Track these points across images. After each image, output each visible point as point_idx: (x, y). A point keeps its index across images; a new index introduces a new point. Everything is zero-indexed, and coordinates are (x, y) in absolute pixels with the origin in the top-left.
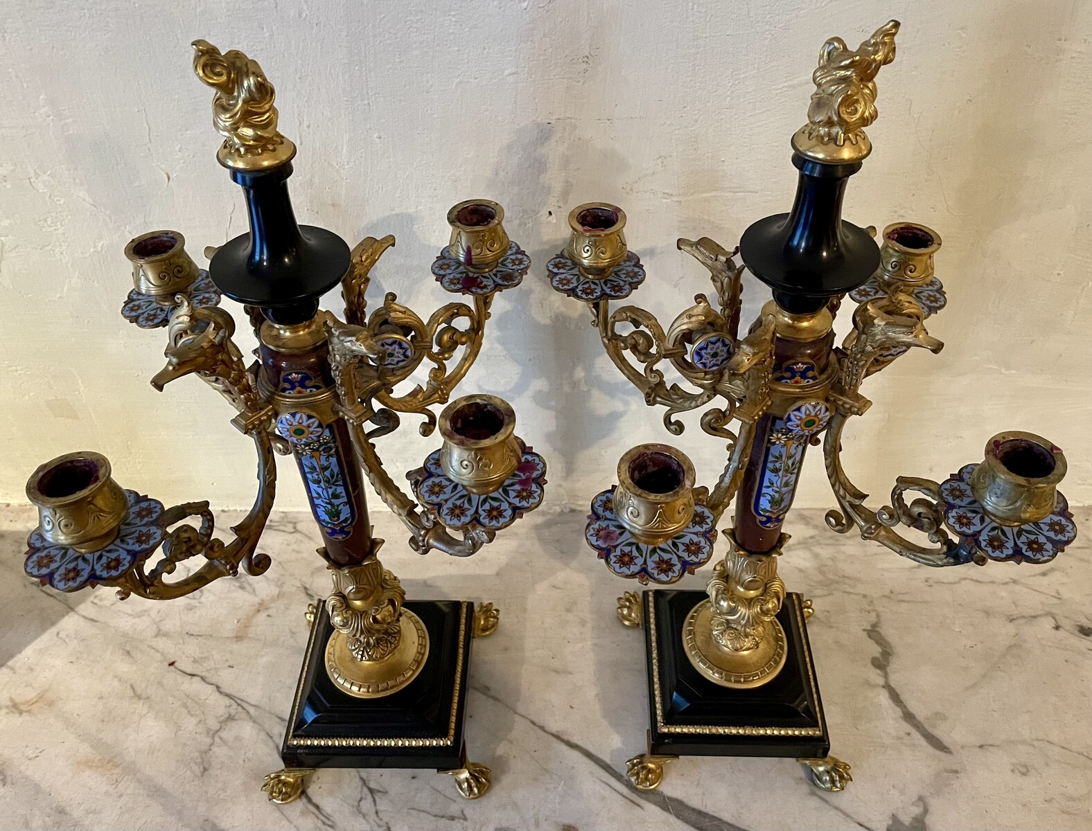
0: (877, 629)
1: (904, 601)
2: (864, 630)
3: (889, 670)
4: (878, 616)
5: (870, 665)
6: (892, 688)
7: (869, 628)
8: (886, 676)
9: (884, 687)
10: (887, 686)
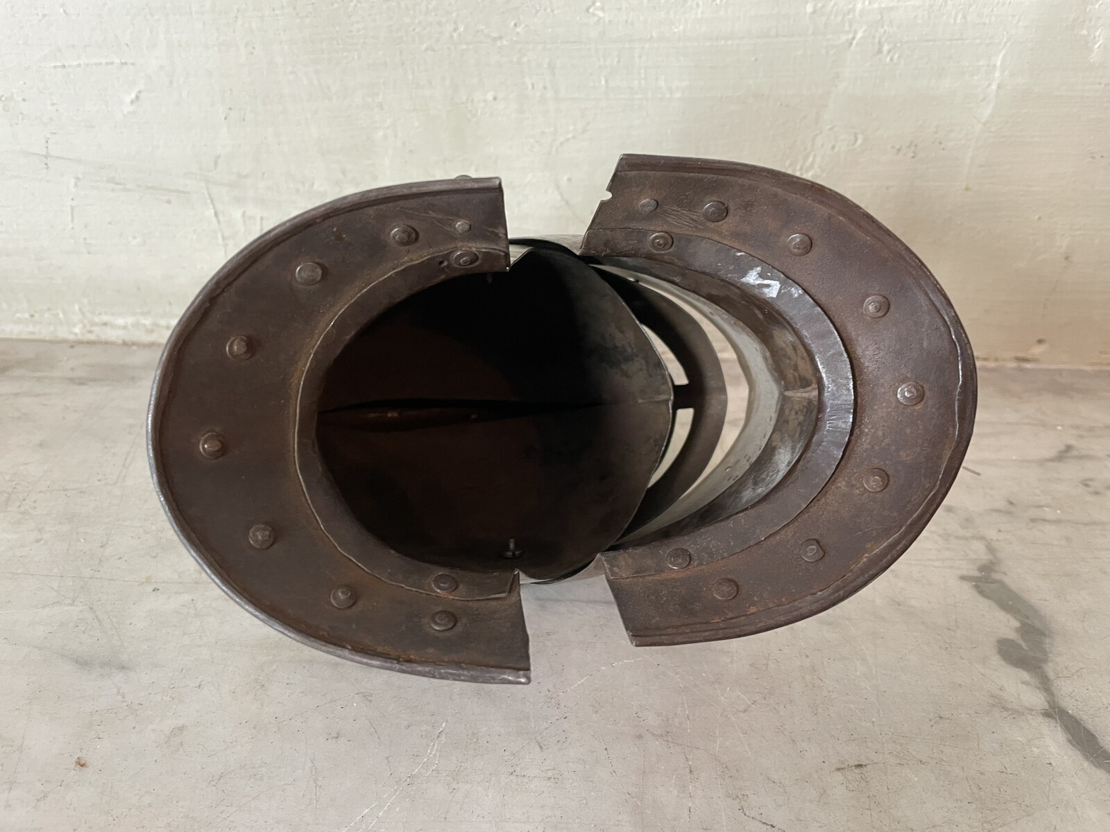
0: (996, 576)
1: (1045, 520)
2: (963, 578)
3: (1049, 669)
4: (991, 549)
5: (996, 660)
6: (1071, 717)
7: (977, 574)
8: (1045, 685)
9: (1047, 715)
10: (1056, 713)
